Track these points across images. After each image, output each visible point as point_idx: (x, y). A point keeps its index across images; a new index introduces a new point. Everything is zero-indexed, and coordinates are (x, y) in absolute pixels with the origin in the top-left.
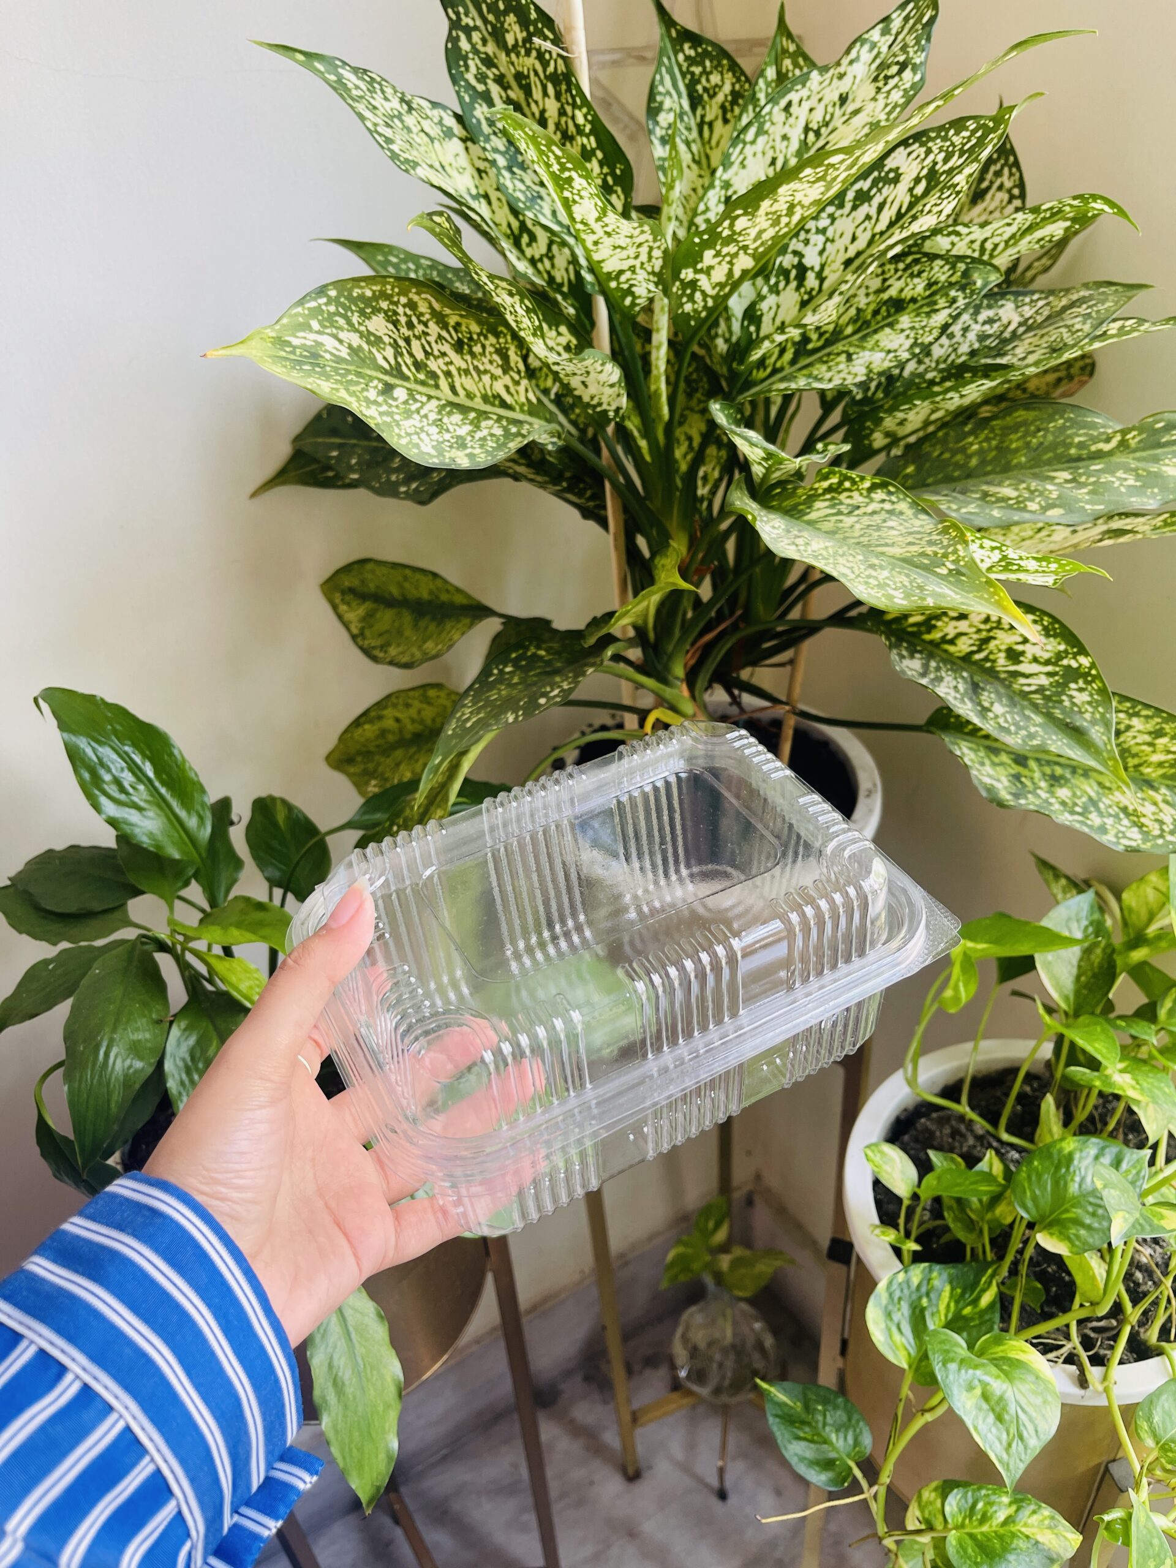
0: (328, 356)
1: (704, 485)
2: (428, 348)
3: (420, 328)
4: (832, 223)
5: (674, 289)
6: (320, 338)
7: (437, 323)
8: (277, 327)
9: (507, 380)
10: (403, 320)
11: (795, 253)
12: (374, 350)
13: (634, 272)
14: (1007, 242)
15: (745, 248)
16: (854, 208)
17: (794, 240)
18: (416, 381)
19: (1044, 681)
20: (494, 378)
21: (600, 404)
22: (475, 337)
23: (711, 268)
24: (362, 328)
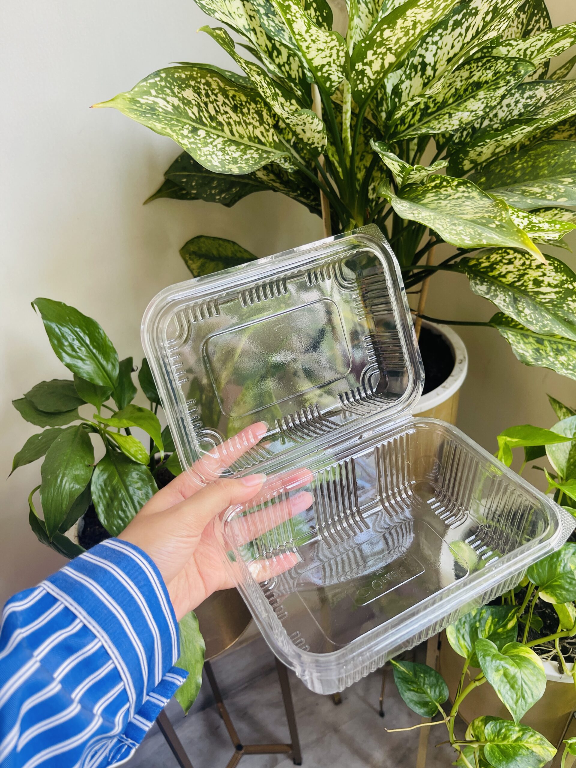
0: (160, 110)
1: (373, 193)
2: (217, 109)
3: (213, 97)
4: (441, 38)
5: (352, 76)
6: (156, 100)
7: (223, 95)
8: (132, 93)
9: (262, 129)
10: (203, 92)
11: (420, 56)
12: (187, 108)
13: (330, 66)
14: (538, 50)
15: (390, 49)
16: (453, 30)
17: (420, 48)
18: (211, 127)
19: (553, 296)
20: (255, 127)
21: (313, 143)
22: (244, 103)
23: (372, 62)
24: (180, 95)
